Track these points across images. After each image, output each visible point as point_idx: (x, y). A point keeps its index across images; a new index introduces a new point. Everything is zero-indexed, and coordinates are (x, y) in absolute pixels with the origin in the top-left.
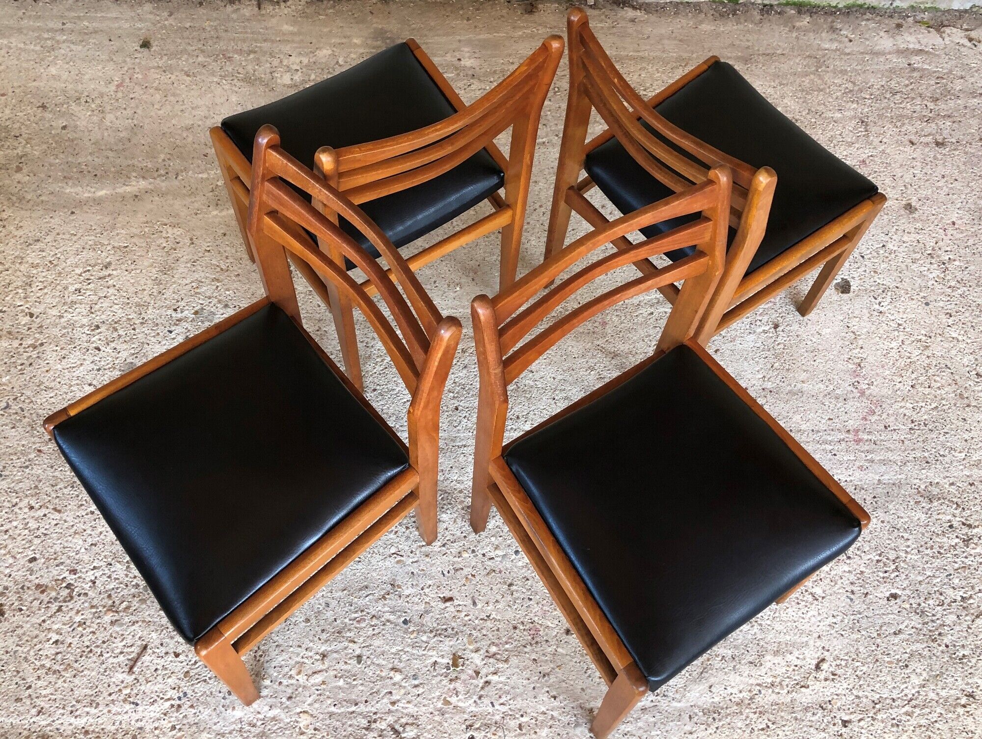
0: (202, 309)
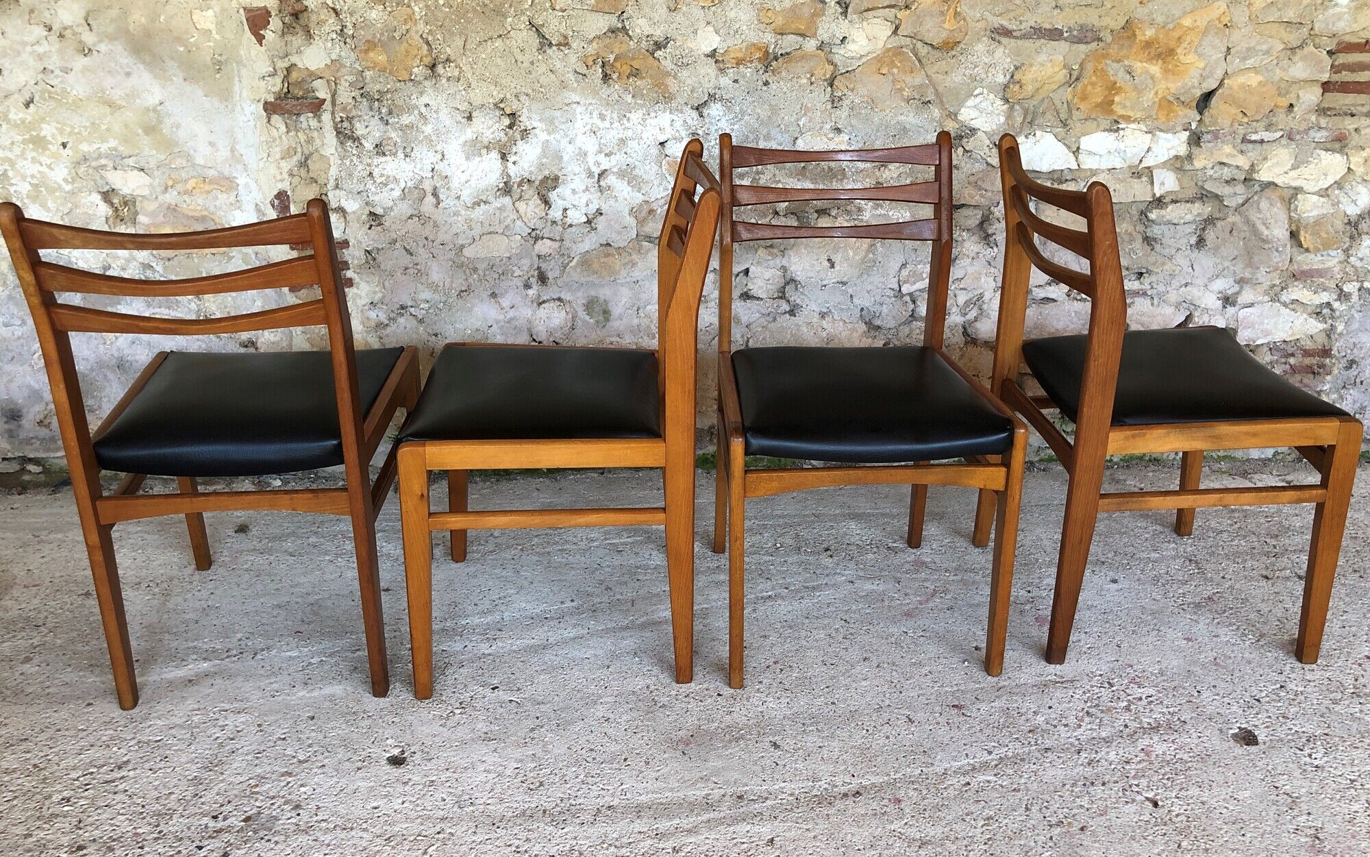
0: (259, 813)
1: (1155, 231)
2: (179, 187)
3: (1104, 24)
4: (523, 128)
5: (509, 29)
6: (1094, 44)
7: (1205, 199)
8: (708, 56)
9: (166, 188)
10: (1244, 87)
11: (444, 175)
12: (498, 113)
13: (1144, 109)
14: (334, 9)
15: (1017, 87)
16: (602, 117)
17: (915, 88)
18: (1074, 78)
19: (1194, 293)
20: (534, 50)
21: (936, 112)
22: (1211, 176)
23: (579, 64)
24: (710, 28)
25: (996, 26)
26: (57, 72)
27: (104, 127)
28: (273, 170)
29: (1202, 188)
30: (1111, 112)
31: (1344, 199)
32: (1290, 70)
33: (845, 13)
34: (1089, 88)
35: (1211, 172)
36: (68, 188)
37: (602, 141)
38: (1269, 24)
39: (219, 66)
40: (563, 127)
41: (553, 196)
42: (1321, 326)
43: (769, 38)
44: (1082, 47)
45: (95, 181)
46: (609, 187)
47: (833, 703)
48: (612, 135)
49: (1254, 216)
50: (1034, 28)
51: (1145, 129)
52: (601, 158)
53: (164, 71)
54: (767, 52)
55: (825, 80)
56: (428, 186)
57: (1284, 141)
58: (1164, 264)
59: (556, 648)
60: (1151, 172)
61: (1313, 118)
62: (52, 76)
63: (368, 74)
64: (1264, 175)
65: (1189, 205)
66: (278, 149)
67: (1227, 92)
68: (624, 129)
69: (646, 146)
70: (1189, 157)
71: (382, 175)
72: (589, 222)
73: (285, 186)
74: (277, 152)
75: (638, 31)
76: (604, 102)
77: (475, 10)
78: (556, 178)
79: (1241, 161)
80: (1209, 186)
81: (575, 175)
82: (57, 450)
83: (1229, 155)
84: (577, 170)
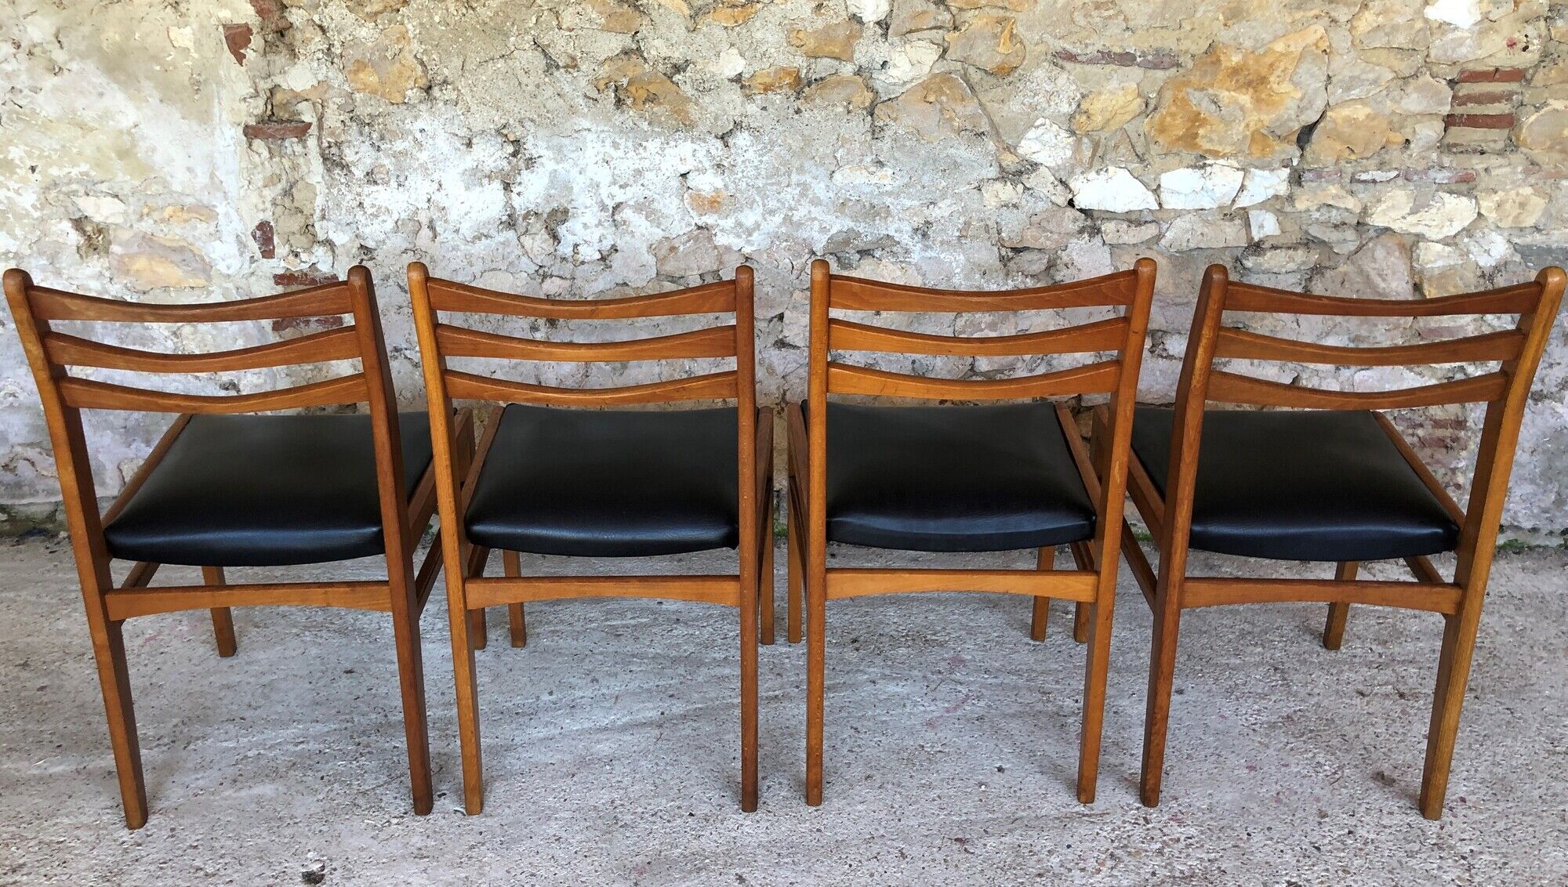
1: (1253, 281)
2: (156, 215)
3: (1183, 48)
4: (528, 156)
5: (513, 48)
6: (1173, 70)
7: (1311, 245)
8: (731, 80)
9: (142, 216)
10: (1351, 121)
11: (442, 205)
12: (500, 139)
13: (1234, 144)
14: (321, 27)
15: (1084, 118)
16: (615, 145)
17: (966, 118)
18: (1151, 107)
20: (540, 72)
21: (991, 146)
22: (1317, 219)
23: (589, 87)
24: (734, 51)
25: (1059, 49)
26: (26, 92)
27: (75, 150)
28: (254, 198)
29: (1307, 232)
30: (1195, 146)
31: (1474, 249)
32: (1403, 102)
33: (885, 35)
34: (1168, 119)
35: (1317, 215)
36: (37, 214)
37: (616, 172)
38: (1376, 51)
39: (197, 86)
40: (572, 155)
41: (562, 230)
43: (800, 62)
44: (1160, 74)
45: (66, 207)
46: (625, 222)
47: (818, 830)
48: (626, 164)
49: (1369, 267)
50: (1102, 53)
51: (1237, 165)
52: (615, 189)
53: (139, 92)
54: (798, 79)
55: (865, 108)
56: (423, 218)
57: (1400, 182)
58: (1263, 318)
59: (520, 749)
60: (1247, 213)
61: (1434, 156)
62: (20, 96)
63: (358, 96)
64: (1378, 220)
65: (1291, 252)
66: (261, 176)
67: (1330, 126)
68: (640, 159)
69: (664, 178)
70: (1290, 198)
71: (373, 206)
72: (603, 259)
73: (268, 216)
74: (259, 179)
75: (654, 52)
76: (617, 130)
77: (474, 28)
78: (566, 212)
79: (1351, 203)
80: (1315, 231)
81: (586, 207)
82: (23, 497)
83: (1335, 197)
84: (589, 202)
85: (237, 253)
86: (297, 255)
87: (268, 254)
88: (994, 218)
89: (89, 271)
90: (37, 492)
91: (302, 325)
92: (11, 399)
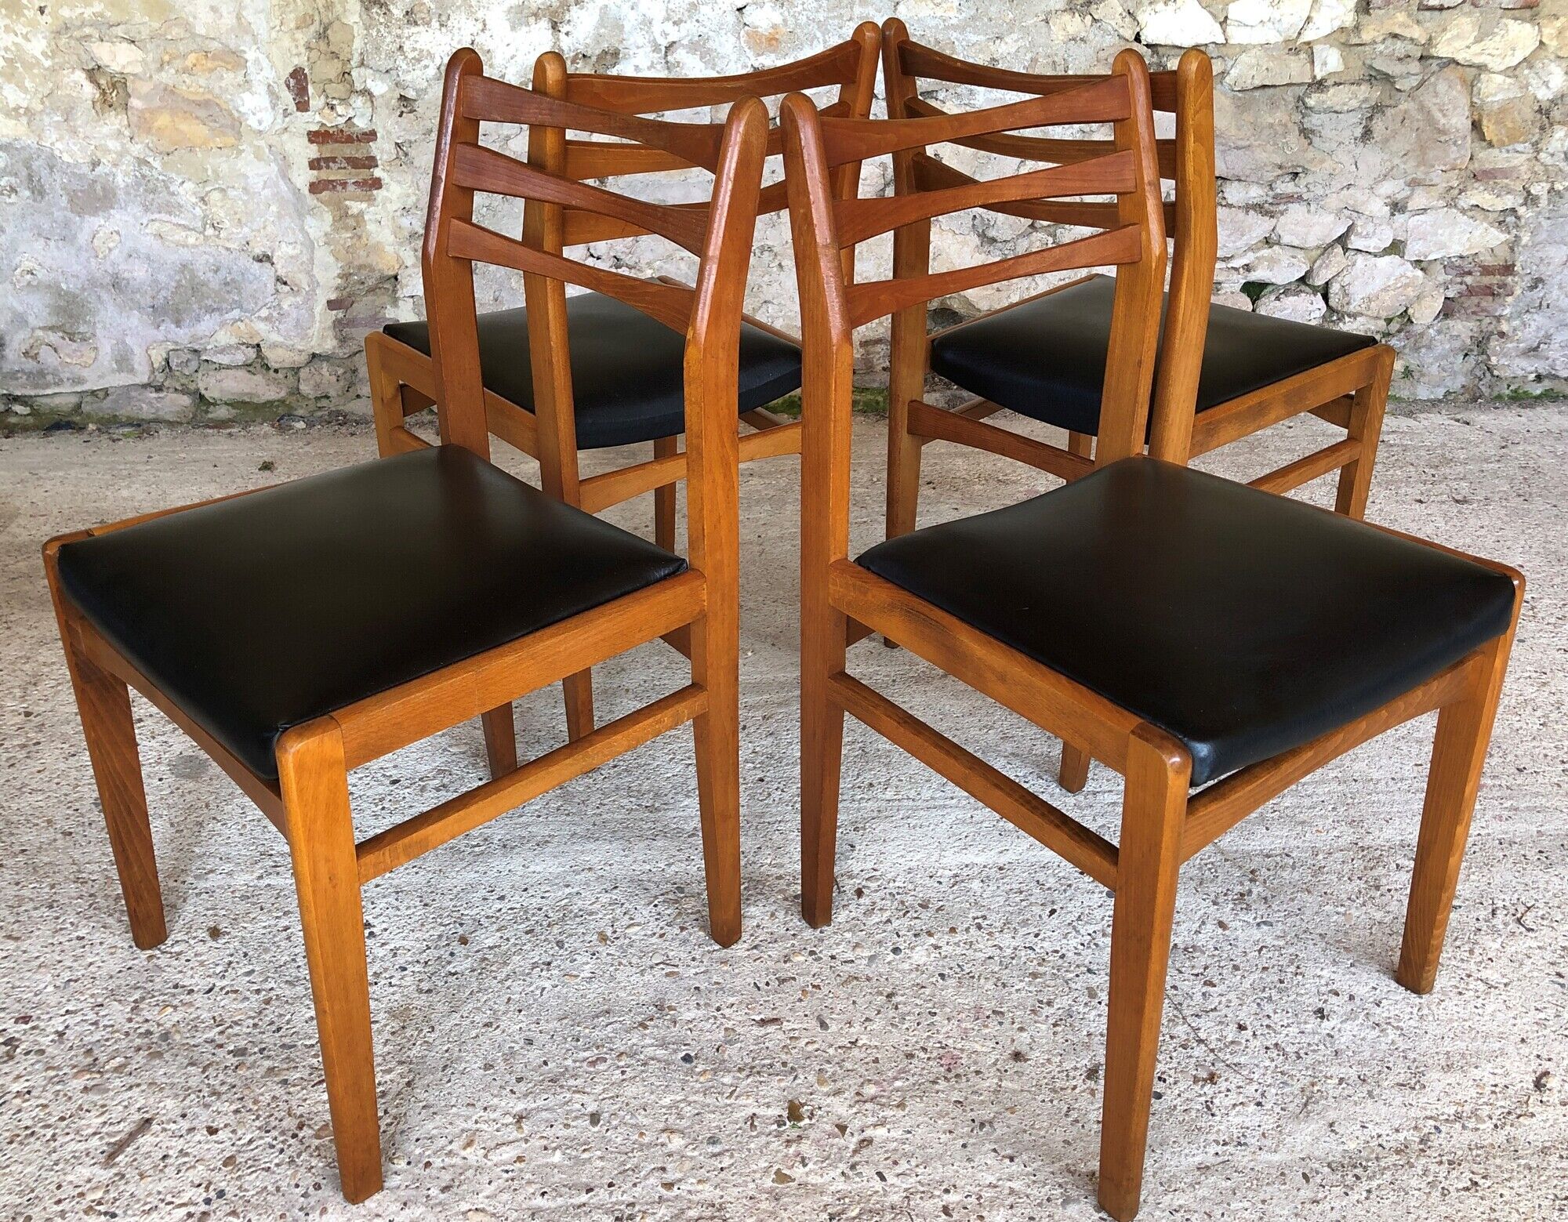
1: (1314, 121)
2: (178, 63)
7: (1373, 81)
9: (162, 65)
11: (486, 48)
19: (1356, 196)
22: (1381, 52)
28: (287, 42)
29: (1371, 67)
31: (1534, 80)
35: (1382, 47)
36: (48, 63)
37: (670, 6)
42: (1504, 237)
45: (78, 55)
46: (678, 63)
49: (1430, 101)
52: (669, 27)
58: (1322, 161)
60: (1311, 48)
64: (1443, 50)
65: (1354, 87)
66: (292, 16)
69: (721, 12)
70: (1357, 28)
71: (414, 49)
73: (301, 61)
74: (291, 19)
78: (616, 54)
79: (1417, 33)
80: (1379, 65)
81: (638, 48)
82: (48, 386)
83: (1403, 25)
84: (640, 41)
85: (268, 105)
86: (332, 108)
87: (303, 106)
88: (1060, 54)
89: (105, 130)
90: (61, 380)
91: (339, 188)
92: (29, 277)
